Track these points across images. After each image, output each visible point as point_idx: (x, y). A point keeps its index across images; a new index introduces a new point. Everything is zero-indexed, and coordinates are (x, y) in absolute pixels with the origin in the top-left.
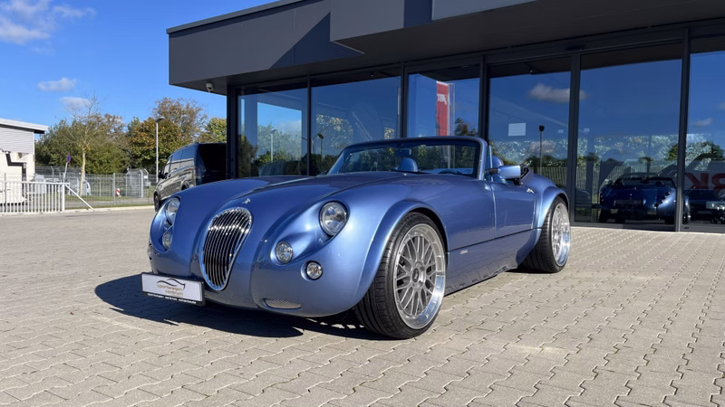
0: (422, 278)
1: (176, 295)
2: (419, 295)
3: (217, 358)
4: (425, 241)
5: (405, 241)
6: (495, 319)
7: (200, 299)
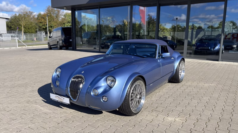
0: (138, 97)
1: (61, 101)
2: (137, 102)
3: (76, 124)
4: (139, 85)
5: (133, 87)
6: (161, 106)
7: (69, 103)
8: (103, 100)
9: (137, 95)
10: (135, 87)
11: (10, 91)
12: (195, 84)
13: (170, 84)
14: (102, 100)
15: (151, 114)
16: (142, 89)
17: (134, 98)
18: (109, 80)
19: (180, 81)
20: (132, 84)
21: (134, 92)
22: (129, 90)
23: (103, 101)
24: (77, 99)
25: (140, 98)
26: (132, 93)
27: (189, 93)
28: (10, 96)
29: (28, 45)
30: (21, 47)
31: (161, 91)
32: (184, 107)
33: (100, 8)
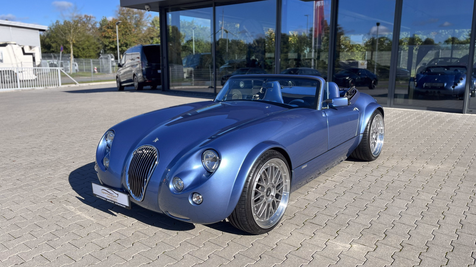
0: (273, 193)
1: (113, 199)
2: (271, 205)
3: (137, 251)
4: (275, 168)
5: (261, 172)
6: (324, 212)
7: (127, 205)
8: (194, 200)
9: (269, 190)
10: (264, 172)
11: (22, 175)
12: (406, 163)
13: (351, 164)
14: (191, 202)
15: (301, 231)
16: (281, 176)
17: (263, 196)
18: (207, 157)
19: (373, 158)
20: (257, 167)
21: (264, 184)
22: (249, 181)
23: (193, 202)
24: (143, 197)
25: (277, 196)
26: (258, 186)
27: (390, 184)
28: (21, 187)
29: (79, 83)
30: (66, 86)
31: (330, 179)
32: (375, 216)
33: (216, 4)
